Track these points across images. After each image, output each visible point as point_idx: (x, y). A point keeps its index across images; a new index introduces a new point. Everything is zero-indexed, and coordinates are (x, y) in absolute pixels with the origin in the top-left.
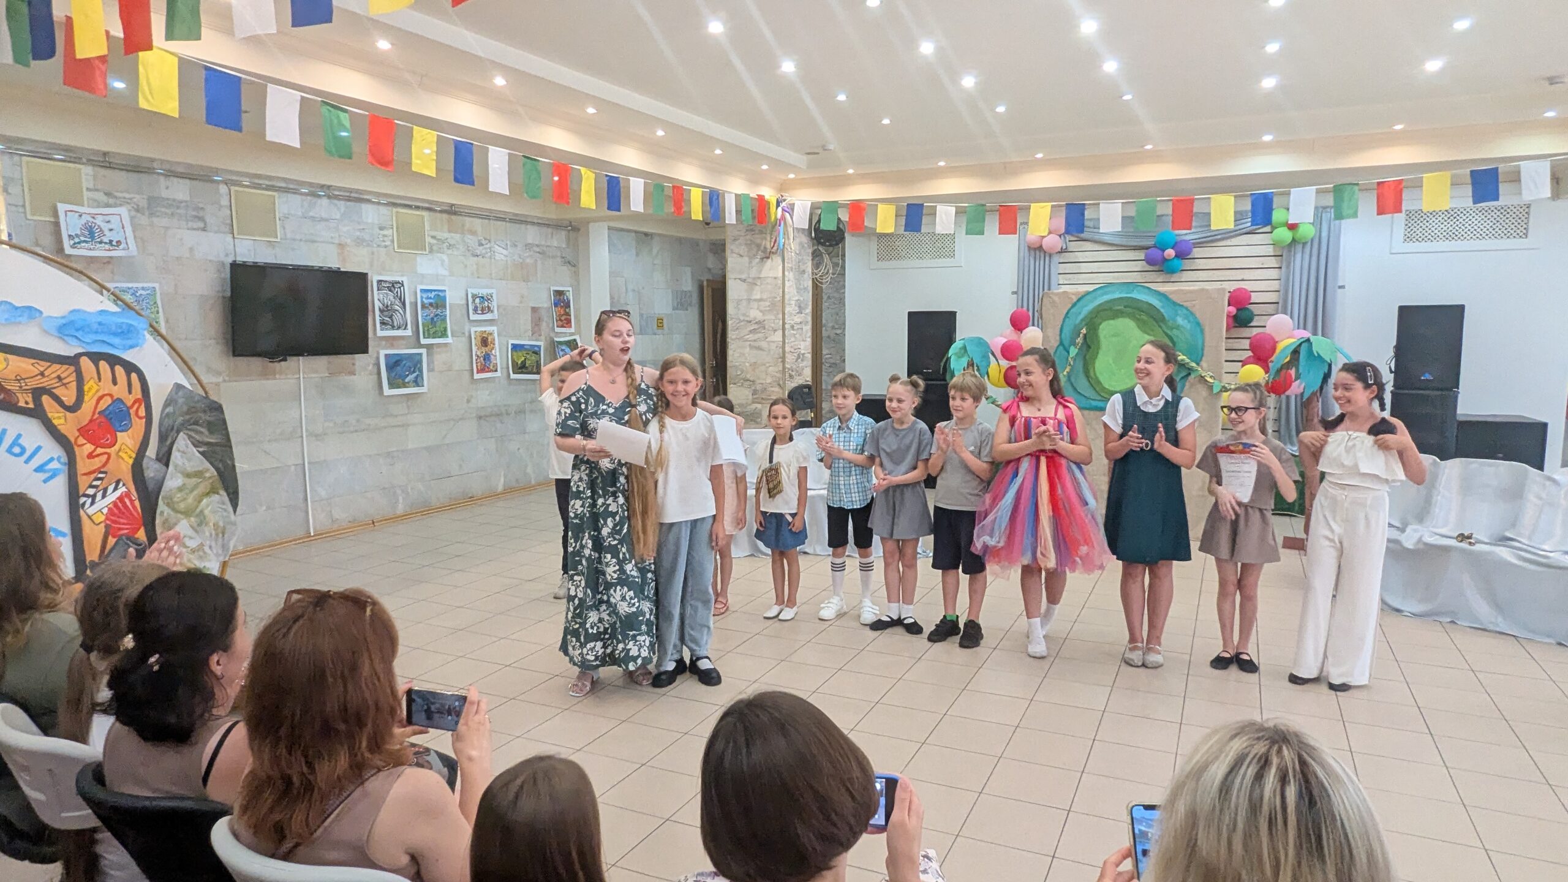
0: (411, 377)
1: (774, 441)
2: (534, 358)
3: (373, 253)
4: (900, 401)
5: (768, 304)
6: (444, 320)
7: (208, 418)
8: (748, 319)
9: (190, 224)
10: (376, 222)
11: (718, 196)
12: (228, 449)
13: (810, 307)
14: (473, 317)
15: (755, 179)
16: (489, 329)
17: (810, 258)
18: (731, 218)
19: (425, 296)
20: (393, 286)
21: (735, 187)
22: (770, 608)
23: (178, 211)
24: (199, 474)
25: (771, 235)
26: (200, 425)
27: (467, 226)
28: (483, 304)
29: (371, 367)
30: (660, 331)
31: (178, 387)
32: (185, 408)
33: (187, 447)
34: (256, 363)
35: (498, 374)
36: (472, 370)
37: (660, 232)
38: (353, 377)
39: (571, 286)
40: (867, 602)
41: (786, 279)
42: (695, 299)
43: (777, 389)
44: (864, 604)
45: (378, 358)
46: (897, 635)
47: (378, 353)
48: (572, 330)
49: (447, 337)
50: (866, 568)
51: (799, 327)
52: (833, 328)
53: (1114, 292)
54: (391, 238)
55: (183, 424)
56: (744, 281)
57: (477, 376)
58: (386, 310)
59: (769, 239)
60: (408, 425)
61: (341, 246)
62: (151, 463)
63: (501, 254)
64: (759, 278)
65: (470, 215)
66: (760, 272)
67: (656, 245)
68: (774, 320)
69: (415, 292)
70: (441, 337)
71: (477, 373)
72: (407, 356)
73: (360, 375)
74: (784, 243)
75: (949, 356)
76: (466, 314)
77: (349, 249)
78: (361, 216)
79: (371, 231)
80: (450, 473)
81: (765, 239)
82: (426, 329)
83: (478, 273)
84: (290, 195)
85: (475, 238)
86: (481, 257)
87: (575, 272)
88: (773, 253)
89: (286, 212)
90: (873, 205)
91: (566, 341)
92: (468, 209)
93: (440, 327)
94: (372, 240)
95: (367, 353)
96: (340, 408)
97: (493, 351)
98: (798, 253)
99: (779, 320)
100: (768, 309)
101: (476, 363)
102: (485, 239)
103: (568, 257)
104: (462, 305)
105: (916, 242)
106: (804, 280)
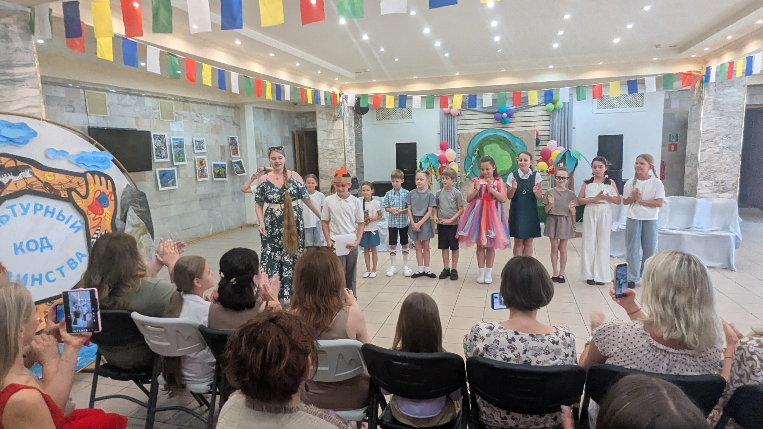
0: (170, 182)
1: (364, 201)
2: (223, 170)
3: (150, 122)
5: (337, 141)
6: (183, 153)
7: (140, 200)
8: (328, 149)
9: (67, 109)
10: (151, 106)
11: (317, 92)
12: (148, 213)
13: (354, 142)
14: (196, 151)
16: (203, 157)
17: (354, 120)
19: (175, 141)
20: (161, 137)
21: (324, 88)
22: (364, 273)
23: (61, 103)
24: (138, 225)
26: (137, 203)
27: (191, 107)
28: (200, 145)
29: (152, 177)
31: (128, 188)
32: (130, 196)
33: (133, 213)
35: (208, 179)
36: (197, 177)
37: (274, 108)
38: (144, 183)
39: (238, 135)
40: (406, 268)
41: (345, 129)
42: (291, 140)
45: (155, 173)
47: (156, 170)
48: (239, 156)
49: (185, 161)
50: (405, 253)
51: (350, 151)
54: (158, 114)
55: (130, 203)
56: (325, 131)
57: (199, 180)
58: (158, 149)
59: (336, 111)
60: (170, 205)
61: (137, 118)
62: (119, 221)
63: (206, 120)
64: (332, 130)
65: (192, 102)
66: (333, 126)
67: (273, 115)
68: (340, 148)
69: (170, 140)
70: (182, 161)
71: (199, 178)
72: (168, 171)
73: (148, 181)
74: (343, 113)
75: (421, 162)
76: (193, 150)
77: (140, 119)
78: (144, 103)
79: (149, 111)
80: (189, 227)
81: (334, 111)
82: (176, 158)
83: (197, 130)
84: (112, 94)
85: (195, 113)
86: (198, 122)
87: (239, 129)
88: (339, 118)
89: (111, 102)
90: (384, 96)
91: (237, 162)
92: (191, 99)
93: (182, 156)
94: (150, 115)
95: (152, 170)
97: (205, 168)
98: (349, 118)
99: (343, 148)
100: (337, 144)
101: (198, 173)
102: (199, 114)
103: (235, 121)
104: (191, 146)
106: (351, 130)
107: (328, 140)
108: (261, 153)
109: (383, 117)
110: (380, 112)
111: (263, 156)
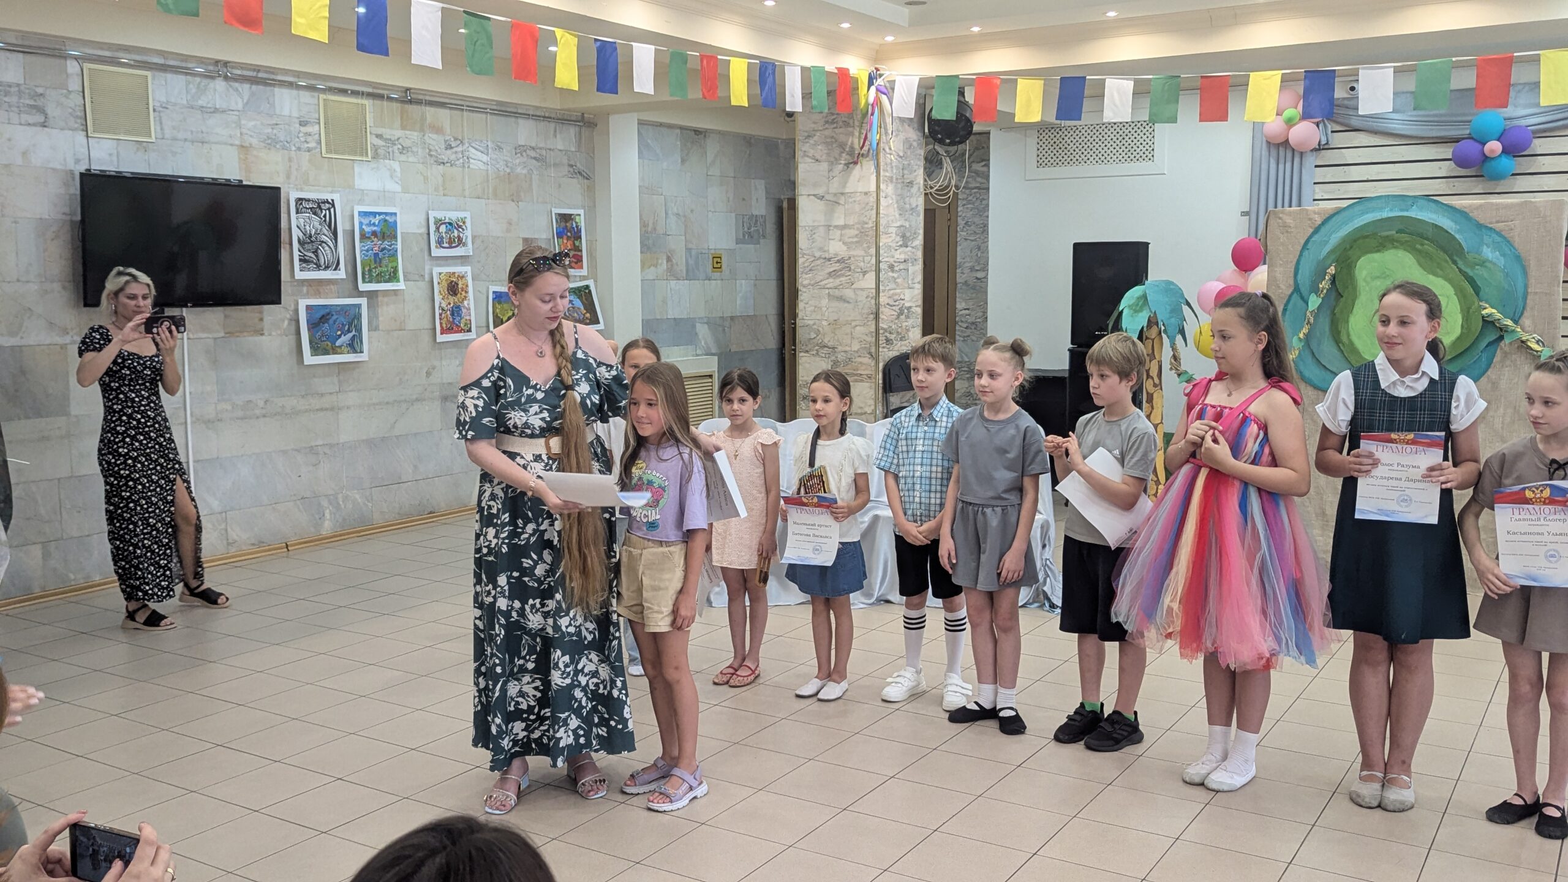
0: (345, 339)
1: (817, 434)
3: (290, 160)
4: (992, 375)
5: (854, 232)
6: (393, 255)
8: (827, 255)
9: (25, 118)
10: (295, 114)
11: (774, 71)
13: (921, 237)
14: (437, 252)
15: (834, 44)
16: (459, 269)
17: (922, 163)
18: (794, 102)
19: (366, 221)
20: (319, 207)
21: (801, 56)
22: (808, 682)
23: (6, 99)
27: (429, 120)
28: (451, 234)
29: (286, 323)
30: (717, 275)
36: (434, 329)
37: (716, 128)
38: (259, 338)
39: (583, 207)
40: (955, 679)
41: (882, 194)
42: (771, 228)
43: (867, 360)
44: (950, 681)
45: (296, 311)
47: (296, 304)
48: (584, 272)
49: (398, 281)
50: (953, 627)
51: (902, 266)
52: (972, 269)
54: (317, 137)
56: (822, 198)
57: (441, 338)
58: (309, 241)
59: (857, 134)
60: (340, 409)
61: (244, 148)
63: (479, 160)
64: (842, 194)
65: (434, 104)
66: (844, 184)
67: (712, 147)
68: (864, 257)
69: (352, 217)
70: (389, 281)
71: (442, 334)
72: (339, 308)
73: (270, 335)
74: (880, 140)
75: (1121, 309)
76: (426, 247)
77: (255, 153)
78: (273, 105)
79: (287, 127)
80: (400, 478)
81: (852, 134)
82: (367, 269)
83: (445, 189)
84: (169, 76)
85: (441, 138)
86: (449, 165)
87: (588, 187)
88: (863, 155)
89: (164, 99)
90: (1010, 80)
91: (575, 288)
92: (430, 96)
93: (387, 266)
94: (289, 140)
95: (280, 303)
96: (242, 382)
97: (466, 303)
98: (901, 154)
99: (871, 256)
100: (855, 240)
101: (440, 319)
102: (456, 139)
103: (578, 165)
104: (421, 234)
105: (1095, 137)
106: (911, 197)
107: (828, 227)
108: (661, 264)
109: (1057, 155)
110: (1049, 140)
111: (672, 273)
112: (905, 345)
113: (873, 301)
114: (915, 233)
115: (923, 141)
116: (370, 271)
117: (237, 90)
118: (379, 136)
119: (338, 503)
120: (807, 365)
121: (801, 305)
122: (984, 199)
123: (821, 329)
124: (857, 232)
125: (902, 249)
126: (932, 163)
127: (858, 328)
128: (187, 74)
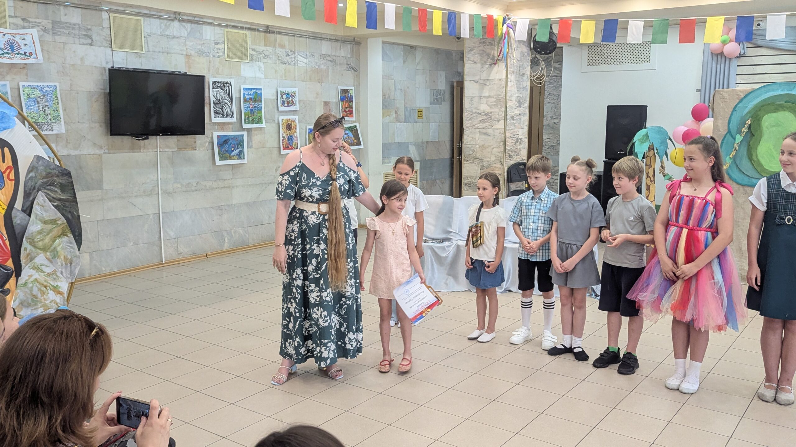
0: (236, 152)
1: (481, 206)
3: (210, 62)
4: (575, 178)
6: (260, 110)
7: (61, 181)
8: (479, 112)
9: (82, 41)
10: (213, 39)
11: (455, 17)
12: (74, 203)
13: (528, 102)
14: (281, 108)
16: (292, 117)
17: (529, 64)
18: (465, 33)
19: (246, 93)
20: (225, 86)
21: (469, 9)
23: (73, 31)
24: (52, 222)
25: (498, 45)
26: (56, 187)
27: (278, 41)
28: (288, 99)
29: (207, 144)
30: (420, 120)
31: (38, 158)
32: (44, 174)
33: (45, 202)
34: (127, 140)
36: (280, 147)
37: (422, 45)
38: (194, 151)
39: (354, 86)
40: (548, 333)
41: (509, 80)
42: (448, 96)
43: (499, 166)
44: (545, 334)
45: (212, 138)
46: (567, 360)
47: (212, 134)
48: (354, 119)
49: (262, 123)
50: (548, 306)
51: (518, 117)
52: (552, 118)
53: (777, 90)
54: (223, 50)
55: (41, 185)
56: (477, 82)
57: (282, 152)
58: (219, 103)
59: (496, 49)
60: (233, 187)
61: (188, 56)
62: (18, 213)
63: (302, 62)
64: (488, 80)
65: (280, 33)
66: (489, 76)
67: (419, 55)
68: (498, 113)
69: (240, 90)
70: (257, 123)
71: (283, 150)
72: (233, 137)
73: (199, 150)
74: (508, 52)
75: (634, 141)
76: (276, 106)
77: (193, 58)
78: (202, 34)
79: (209, 45)
80: (262, 222)
81: (493, 49)
82: (247, 117)
83: (285, 77)
84: (152, 20)
85: (284, 51)
86: (288, 64)
87: (356, 75)
88: (499, 60)
89: (149, 32)
90: (578, 20)
91: (349, 127)
92: (279, 29)
93: (256, 116)
94: (209, 52)
95: (204, 134)
96: (185, 174)
97: (295, 134)
98: (519, 59)
99: (502, 112)
100: (494, 103)
101: (283, 142)
102: (291, 51)
103: (352, 64)
104: (273, 99)
105: (618, 50)
106: (523, 81)
107: (480, 97)
108: (392, 115)
109: (598, 59)
110: (594, 51)
111: (397, 120)
112: (519, 158)
113: (503, 135)
114: (525, 100)
115: (530, 53)
116: (248, 118)
117: (184, 27)
118: (254, 50)
119: (231, 234)
120: (468, 168)
121: (465, 137)
122: (559, 82)
123: (475, 150)
124: (495, 100)
125: (518, 108)
126: (534, 63)
127: (494, 149)
128: (160, 19)
